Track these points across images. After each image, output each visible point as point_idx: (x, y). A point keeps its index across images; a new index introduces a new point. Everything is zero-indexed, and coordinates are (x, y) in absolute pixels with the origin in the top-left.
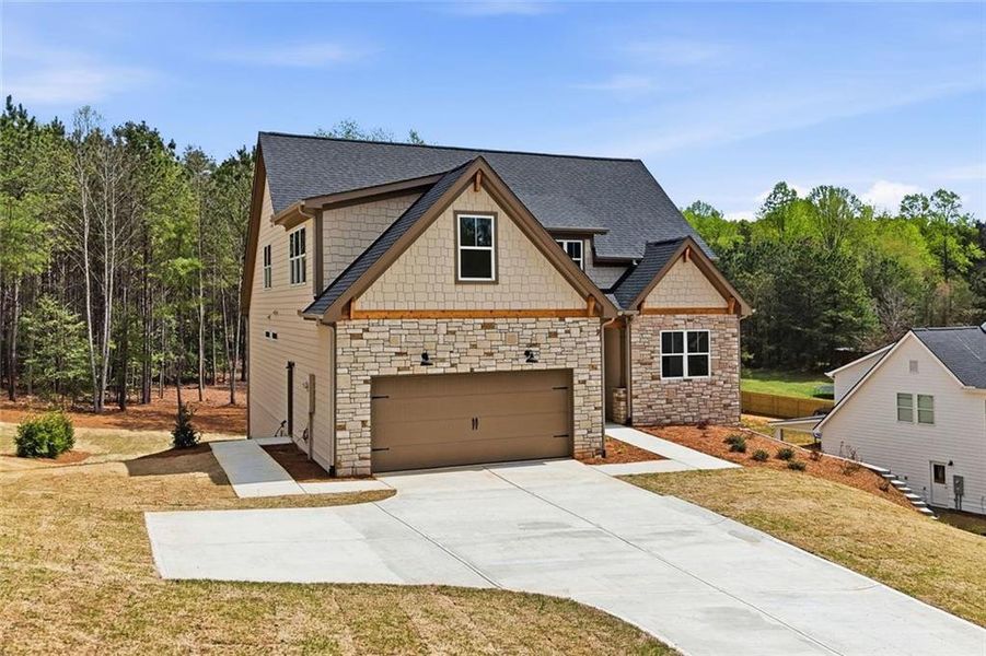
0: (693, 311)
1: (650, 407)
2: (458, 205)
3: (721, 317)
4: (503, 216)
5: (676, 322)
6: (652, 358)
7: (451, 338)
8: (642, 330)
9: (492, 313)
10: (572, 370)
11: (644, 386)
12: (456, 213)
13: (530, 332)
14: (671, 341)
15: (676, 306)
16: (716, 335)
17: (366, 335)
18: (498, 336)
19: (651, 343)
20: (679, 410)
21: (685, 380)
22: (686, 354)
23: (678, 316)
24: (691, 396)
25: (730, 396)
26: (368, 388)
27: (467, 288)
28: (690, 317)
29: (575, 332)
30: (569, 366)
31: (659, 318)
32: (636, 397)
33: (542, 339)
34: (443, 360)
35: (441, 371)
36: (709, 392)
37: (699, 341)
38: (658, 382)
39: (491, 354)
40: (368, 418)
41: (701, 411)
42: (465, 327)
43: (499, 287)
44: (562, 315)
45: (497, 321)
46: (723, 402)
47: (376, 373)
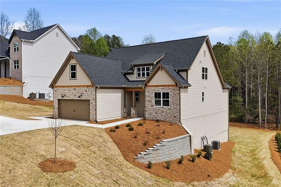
0: (164, 86)
1: (151, 114)
2: (70, 63)
3: (173, 88)
4: (78, 64)
5: (159, 89)
6: (151, 100)
7: (69, 92)
8: (149, 92)
9: (75, 86)
10: (89, 100)
11: (149, 108)
12: (70, 64)
13: (82, 90)
14: (157, 95)
15: (159, 84)
16: (171, 94)
17: (57, 91)
18: (76, 91)
19: (151, 95)
20: (159, 116)
21: (161, 107)
22: (162, 99)
23: (159, 87)
24: (163, 112)
25: (176, 114)
26: (57, 101)
27: (72, 81)
28: (163, 88)
29: (90, 91)
30: (89, 99)
31: (153, 88)
32: (147, 111)
33: (84, 92)
34: (68, 96)
35: (67, 99)
36: (169, 112)
37: (166, 95)
38: (153, 107)
39: (75, 95)
40: (57, 107)
41: (167, 117)
42: (71, 89)
43: (77, 80)
44: (88, 86)
45: (76, 88)
46: (174, 115)
47: (58, 98)
